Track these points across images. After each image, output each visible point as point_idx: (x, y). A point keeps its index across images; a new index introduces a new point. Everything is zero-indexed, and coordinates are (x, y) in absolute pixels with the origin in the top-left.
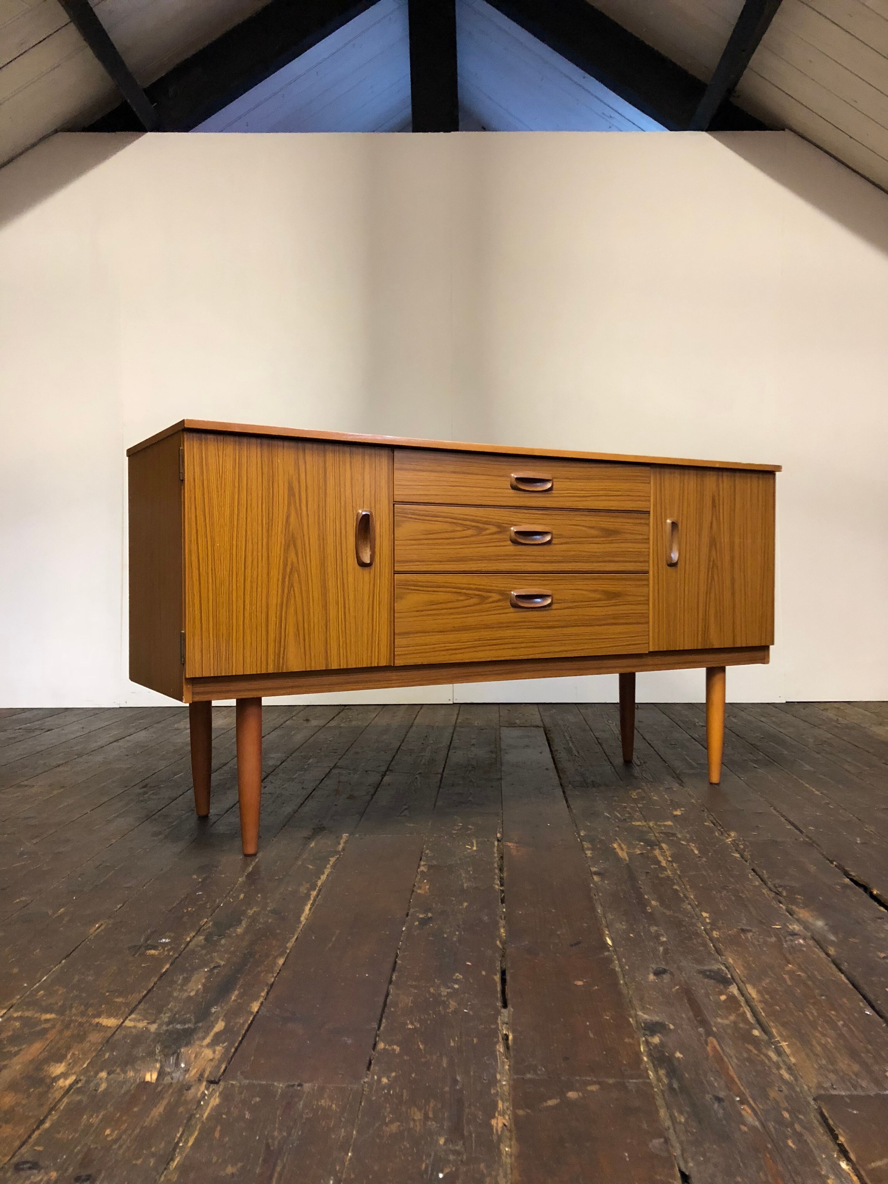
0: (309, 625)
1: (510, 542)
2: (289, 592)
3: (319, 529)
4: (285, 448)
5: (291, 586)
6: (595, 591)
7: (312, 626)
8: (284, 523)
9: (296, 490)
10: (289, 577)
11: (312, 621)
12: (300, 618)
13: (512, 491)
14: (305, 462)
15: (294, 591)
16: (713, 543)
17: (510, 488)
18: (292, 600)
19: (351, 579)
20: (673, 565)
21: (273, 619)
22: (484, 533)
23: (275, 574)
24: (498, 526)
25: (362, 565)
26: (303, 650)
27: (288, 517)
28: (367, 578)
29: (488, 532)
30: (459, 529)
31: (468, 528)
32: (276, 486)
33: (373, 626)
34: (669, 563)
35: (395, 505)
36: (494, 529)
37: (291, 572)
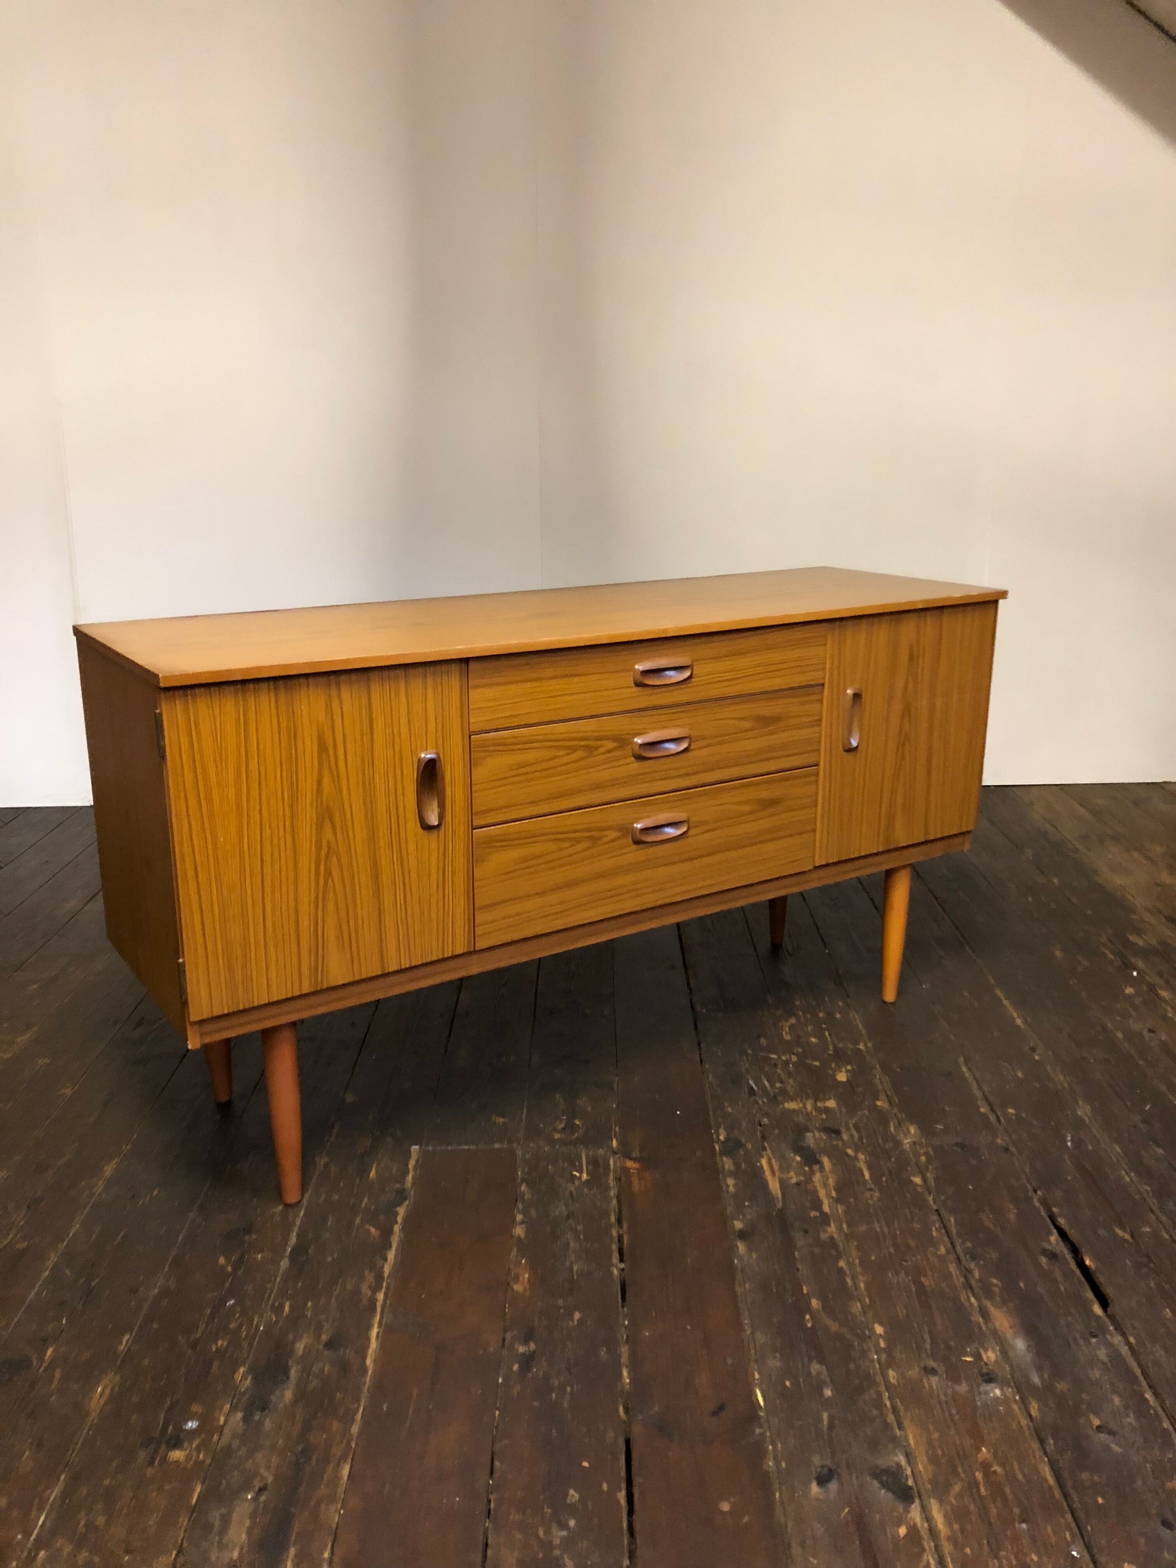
0: (356, 922)
1: (633, 758)
2: (326, 882)
3: (364, 792)
4: (310, 687)
5: (328, 873)
6: (746, 802)
7: (360, 922)
8: (315, 792)
9: (330, 742)
10: (325, 863)
11: (360, 916)
12: (343, 914)
13: (636, 689)
14: (341, 703)
15: (333, 881)
16: (908, 711)
17: (633, 685)
18: (331, 895)
19: (412, 849)
20: (850, 750)
21: (305, 923)
22: (595, 753)
23: (306, 862)
24: (615, 738)
25: (427, 828)
26: (348, 955)
27: (319, 783)
28: (434, 845)
29: (602, 750)
30: (561, 753)
31: (573, 749)
32: (300, 744)
33: (444, 905)
34: (847, 748)
35: (472, 737)
36: (610, 745)
37: (327, 858)
